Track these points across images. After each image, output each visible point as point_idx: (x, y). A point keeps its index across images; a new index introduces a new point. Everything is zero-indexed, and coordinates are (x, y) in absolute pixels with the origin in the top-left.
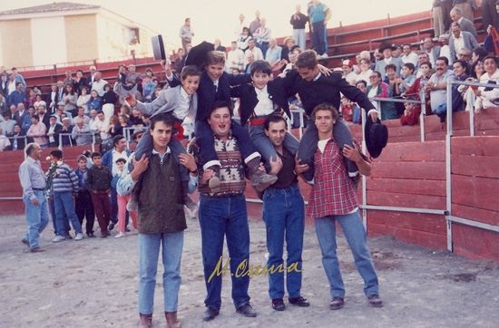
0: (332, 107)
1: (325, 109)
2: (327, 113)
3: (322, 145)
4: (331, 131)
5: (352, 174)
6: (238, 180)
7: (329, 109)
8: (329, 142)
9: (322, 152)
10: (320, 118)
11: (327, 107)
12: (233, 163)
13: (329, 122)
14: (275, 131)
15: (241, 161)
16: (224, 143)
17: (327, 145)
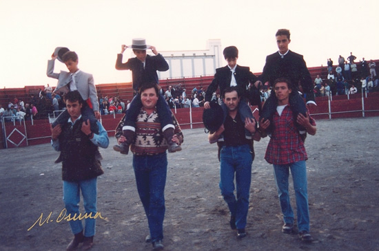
2: (284, 84)
3: (280, 109)
4: (288, 99)
5: (301, 133)
6: (153, 144)
7: (284, 81)
9: (280, 114)
10: (278, 88)
12: (149, 132)
13: (286, 91)
14: (229, 99)
15: (158, 130)
16: (148, 115)
17: (284, 110)
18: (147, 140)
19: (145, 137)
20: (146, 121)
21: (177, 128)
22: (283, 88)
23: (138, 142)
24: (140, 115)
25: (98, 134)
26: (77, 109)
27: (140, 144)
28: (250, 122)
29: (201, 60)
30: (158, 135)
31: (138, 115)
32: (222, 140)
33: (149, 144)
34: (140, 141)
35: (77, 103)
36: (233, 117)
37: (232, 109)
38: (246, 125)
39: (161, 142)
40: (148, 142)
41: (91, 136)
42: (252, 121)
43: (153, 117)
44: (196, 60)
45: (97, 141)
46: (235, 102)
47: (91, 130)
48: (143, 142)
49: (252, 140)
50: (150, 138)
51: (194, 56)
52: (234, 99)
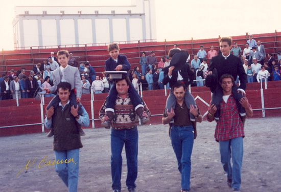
4: (231, 91)
9: (226, 102)
13: (231, 85)
15: (132, 110)
17: (229, 98)
18: (125, 118)
19: (123, 116)
20: (122, 104)
21: (145, 107)
23: (118, 120)
24: (117, 100)
25: (82, 116)
26: (67, 96)
27: (120, 121)
28: (194, 108)
29: (123, 21)
30: (132, 113)
31: (115, 100)
32: (173, 122)
33: (127, 121)
34: (120, 119)
35: (67, 91)
38: (191, 111)
39: (134, 118)
40: (126, 119)
41: (78, 117)
43: (127, 101)
44: (116, 21)
45: (82, 121)
46: (182, 95)
47: (78, 113)
48: (122, 120)
49: (196, 121)
50: (127, 116)
51: (114, 14)
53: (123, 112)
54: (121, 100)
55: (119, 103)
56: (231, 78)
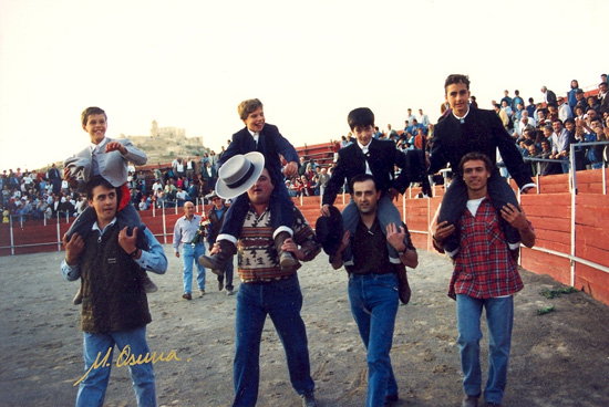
0: (484, 156)
1: (475, 159)
2: (480, 164)
3: (473, 206)
4: (485, 188)
5: (512, 247)
6: (267, 264)
7: (481, 158)
8: (483, 202)
9: (474, 214)
10: (470, 170)
11: (477, 155)
12: (260, 243)
13: (482, 174)
16: (258, 216)
17: (480, 206)
18: (257, 256)
19: (254, 252)
20: (254, 225)
22: (478, 169)
23: (245, 262)
27: (248, 263)
32: (351, 263)
34: (248, 259)
36: (369, 225)
37: (364, 210)
40: (260, 259)
42: (399, 231)
43: (265, 218)
45: (146, 263)
46: (369, 198)
48: (252, 260)
50: (261, 253)
52: (368, 193)
53: (254, 243)
54: (253, 218)
55: (248, 223)
56: (484, 160)
